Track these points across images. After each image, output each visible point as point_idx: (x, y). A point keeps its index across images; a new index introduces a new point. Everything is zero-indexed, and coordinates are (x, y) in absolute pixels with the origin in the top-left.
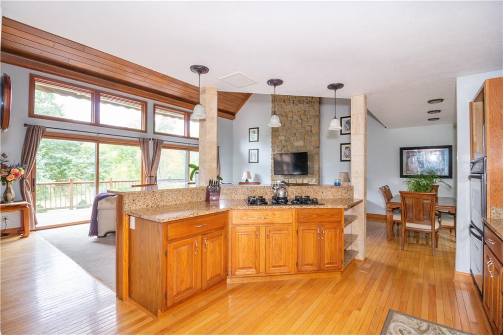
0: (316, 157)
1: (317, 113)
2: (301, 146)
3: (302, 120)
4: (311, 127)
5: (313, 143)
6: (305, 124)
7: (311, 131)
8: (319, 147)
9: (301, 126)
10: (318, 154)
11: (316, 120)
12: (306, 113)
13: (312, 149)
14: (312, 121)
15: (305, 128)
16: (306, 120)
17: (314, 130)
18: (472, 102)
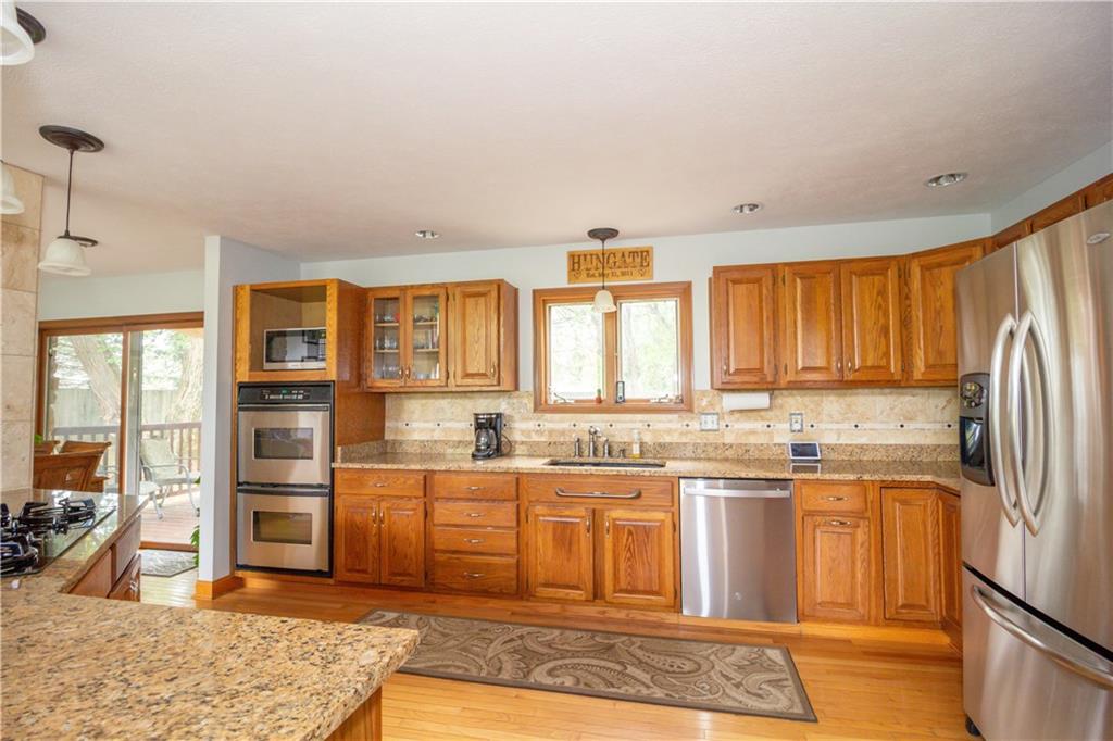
18: (248, 289)
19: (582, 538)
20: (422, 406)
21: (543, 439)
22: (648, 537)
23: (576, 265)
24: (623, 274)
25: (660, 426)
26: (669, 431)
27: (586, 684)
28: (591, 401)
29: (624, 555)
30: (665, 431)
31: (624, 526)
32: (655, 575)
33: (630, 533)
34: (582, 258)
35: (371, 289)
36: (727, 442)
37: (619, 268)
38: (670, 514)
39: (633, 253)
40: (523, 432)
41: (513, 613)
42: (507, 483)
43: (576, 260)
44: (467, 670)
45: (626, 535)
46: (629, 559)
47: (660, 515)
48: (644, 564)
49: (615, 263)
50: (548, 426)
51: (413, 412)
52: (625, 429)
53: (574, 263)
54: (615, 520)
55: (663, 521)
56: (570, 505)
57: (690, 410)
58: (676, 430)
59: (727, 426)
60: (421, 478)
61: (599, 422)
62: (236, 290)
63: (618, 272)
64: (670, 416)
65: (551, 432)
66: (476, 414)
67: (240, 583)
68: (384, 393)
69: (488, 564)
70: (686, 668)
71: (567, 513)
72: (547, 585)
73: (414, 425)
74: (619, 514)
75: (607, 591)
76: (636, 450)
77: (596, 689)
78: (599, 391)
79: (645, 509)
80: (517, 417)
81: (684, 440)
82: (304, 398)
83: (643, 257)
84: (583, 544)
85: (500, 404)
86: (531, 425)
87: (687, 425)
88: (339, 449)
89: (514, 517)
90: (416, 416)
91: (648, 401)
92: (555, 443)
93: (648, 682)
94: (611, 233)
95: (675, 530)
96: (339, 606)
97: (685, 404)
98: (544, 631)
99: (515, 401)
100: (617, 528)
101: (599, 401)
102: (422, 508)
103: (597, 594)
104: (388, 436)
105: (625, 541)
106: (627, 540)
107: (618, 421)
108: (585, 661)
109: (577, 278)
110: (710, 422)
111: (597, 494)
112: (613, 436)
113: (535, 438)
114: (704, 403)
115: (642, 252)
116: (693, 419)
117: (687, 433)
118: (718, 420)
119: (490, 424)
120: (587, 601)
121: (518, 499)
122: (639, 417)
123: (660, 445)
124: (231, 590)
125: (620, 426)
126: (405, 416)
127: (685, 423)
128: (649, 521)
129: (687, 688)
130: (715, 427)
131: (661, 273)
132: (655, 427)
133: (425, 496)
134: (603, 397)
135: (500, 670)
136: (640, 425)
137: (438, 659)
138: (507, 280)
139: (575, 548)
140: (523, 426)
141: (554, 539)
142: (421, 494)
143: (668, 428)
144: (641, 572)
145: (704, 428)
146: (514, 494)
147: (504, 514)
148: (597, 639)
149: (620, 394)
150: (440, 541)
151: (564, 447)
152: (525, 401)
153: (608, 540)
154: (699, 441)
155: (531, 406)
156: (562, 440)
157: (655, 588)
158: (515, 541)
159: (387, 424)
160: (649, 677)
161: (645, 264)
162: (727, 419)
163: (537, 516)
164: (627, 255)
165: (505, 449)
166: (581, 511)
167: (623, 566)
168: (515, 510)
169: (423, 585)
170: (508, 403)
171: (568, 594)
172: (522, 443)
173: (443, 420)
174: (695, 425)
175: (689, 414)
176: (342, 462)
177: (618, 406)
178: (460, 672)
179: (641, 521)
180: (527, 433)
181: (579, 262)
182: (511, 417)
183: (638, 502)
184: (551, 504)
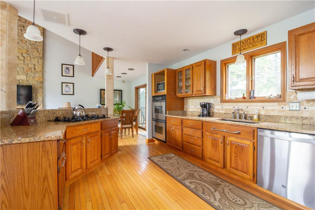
0: (40, 91)
1: (41, 55)
2: (24, 80)
3: (24, 57)
4: (35, 65)
5: (37, 79)
6: (26, 61)
7: (35, 69)
8: (42, 83)
9: (23, 63)
10: (42, 88)
11: (39, 61)
12: (28, 53)
13: (36, 83)
14: (36, 60)
15: (28, 65)
16: (29, 58)
17: (38, 68)
18: (154, 74)
19: (220, 145)
20: (192, 101)
21: (223, 112)
22: (243, 150)
23: (235, 48)
24: (253, 46)
25: (269, 108)
26: (273, 110)
27: (197, 190)
28: (241, 98)
29: (233, 155)
30: (271, 110)
31: (234, 144)
32: (245, 166)
33: (236, 147)
34: (237, 44)
35: (177, 70)
36: (304, 116)
37: (252, 44)
38: (252, 143)
39: (257, 36)
40: (217, 109)
41: (202, 165)
42: (200, 124)
43: (235, 46)
44: (173, 173)
45: (234, 148)
46: (236, 157)
47: (248, 142)
48: (241, 160)
49: (250, 42)
50: (225, 107)
51: (190, 103)
52: (253, 109)
53: (234, 47)
54: (231, 141)
55: (249, 145)
56: (217, 134)
57: (284, 100)
58: (277, 110)
59: (305, 108)
60: (181, 120)
61: (242, 106)
62: (152, 74)
63: (251, 46)
64: (273, 104)
65: (226, 109)
66: (200, 103)
67: (154, 141)
68: (183, 98)
69: (195, 148)
70: (239, 202)
71: (215, 136)
72: (210, 159)
73: (190, 107)
74: (233, 139)
75: (227, 166)
76: (255, 117)
77: (198, 192)
78: (244, 94)
79: (242, 139)
80: (215, 104)
81: (280, 114)
82: (162, 99)
83: (262, 37)
84: (220, 148)
85: (211, 100)
86: (220, 107)
87: (283, 108)
88: (167, 112)
89: (201, 135)
90: (191, 104)
91: (265, 97)
92: (227, 113)
93: (217, 199)
94: (244, 31)
95: (254, 150)
96: (165, 150)
97: (281, 99)
98: (204, 172)
99: (215, 99)
100: (232, 144)
101: (244, 98)
102: (181, 129)
103: (224, 166)
104: (185, 110)
105: (234, 150)
106: (235, 149)
107: (250, 106)
108: (205, 184)
109: (235, 53)
110: (295, 106)
111: (225, 130)
112: (248, 111)
113: (221, 111)
114: (292, 97)
115: (261, 35)
116: (285, 105)
117: (282, 111)
118: (300, 105)
119: (205, 106)
120: (221, 167)
121: (202, 129)
122: (259, 104)
123: (268, 116)
124: (152, 142)
125: (251, 108)
126: (188, 104)
127: (282, 106)
128: (243, 144)
129: (229, 208)
130: (298, 109)
131: (271, 41)
132: (267, 108)
133: (182, 125)
134: (245, 96)
135: (179, 176)
136: (259, 108)
137: (170, 168)
138: (208, 58)
139: (217, 148)
140: (218, 107)
141: (212, 144)
142: (181, 125)
143: (273, 109)
144: (239, 162)
145: (291, 109)
146: (201, 127)
147: (198, 134)
148: (217, 181)
149: (252, 95)
150: (185, 138)
151: (230, 115)
152: (218, 99)
153: (228, 148)
154: (288, 115)
155: (219, 100)
156: (229, 112)
157: (245, 171)
158: (201, 142)
159: (185, 106)
160: (220, 197)
161: (263, 39)
162: (305, 105)
163: (207, 135)
164: (255, 38)
165: (211, 114)
166: (220, 136)
167: (233, 159)
168: (201, 132)
169: (182, 150)
170: (213, 100)
171: (215, 163)
172: (217, 113)
173: (196, 105)
174: (286, 108)
175: (284, 103)
176: (168, 115)
177: (250, 100)
178: (170, 172)
179: (241, 143)
180: (218, 110)
181: (236, 46)
182: (214, 104)
183: (239, 136)
184: (211, 133)
